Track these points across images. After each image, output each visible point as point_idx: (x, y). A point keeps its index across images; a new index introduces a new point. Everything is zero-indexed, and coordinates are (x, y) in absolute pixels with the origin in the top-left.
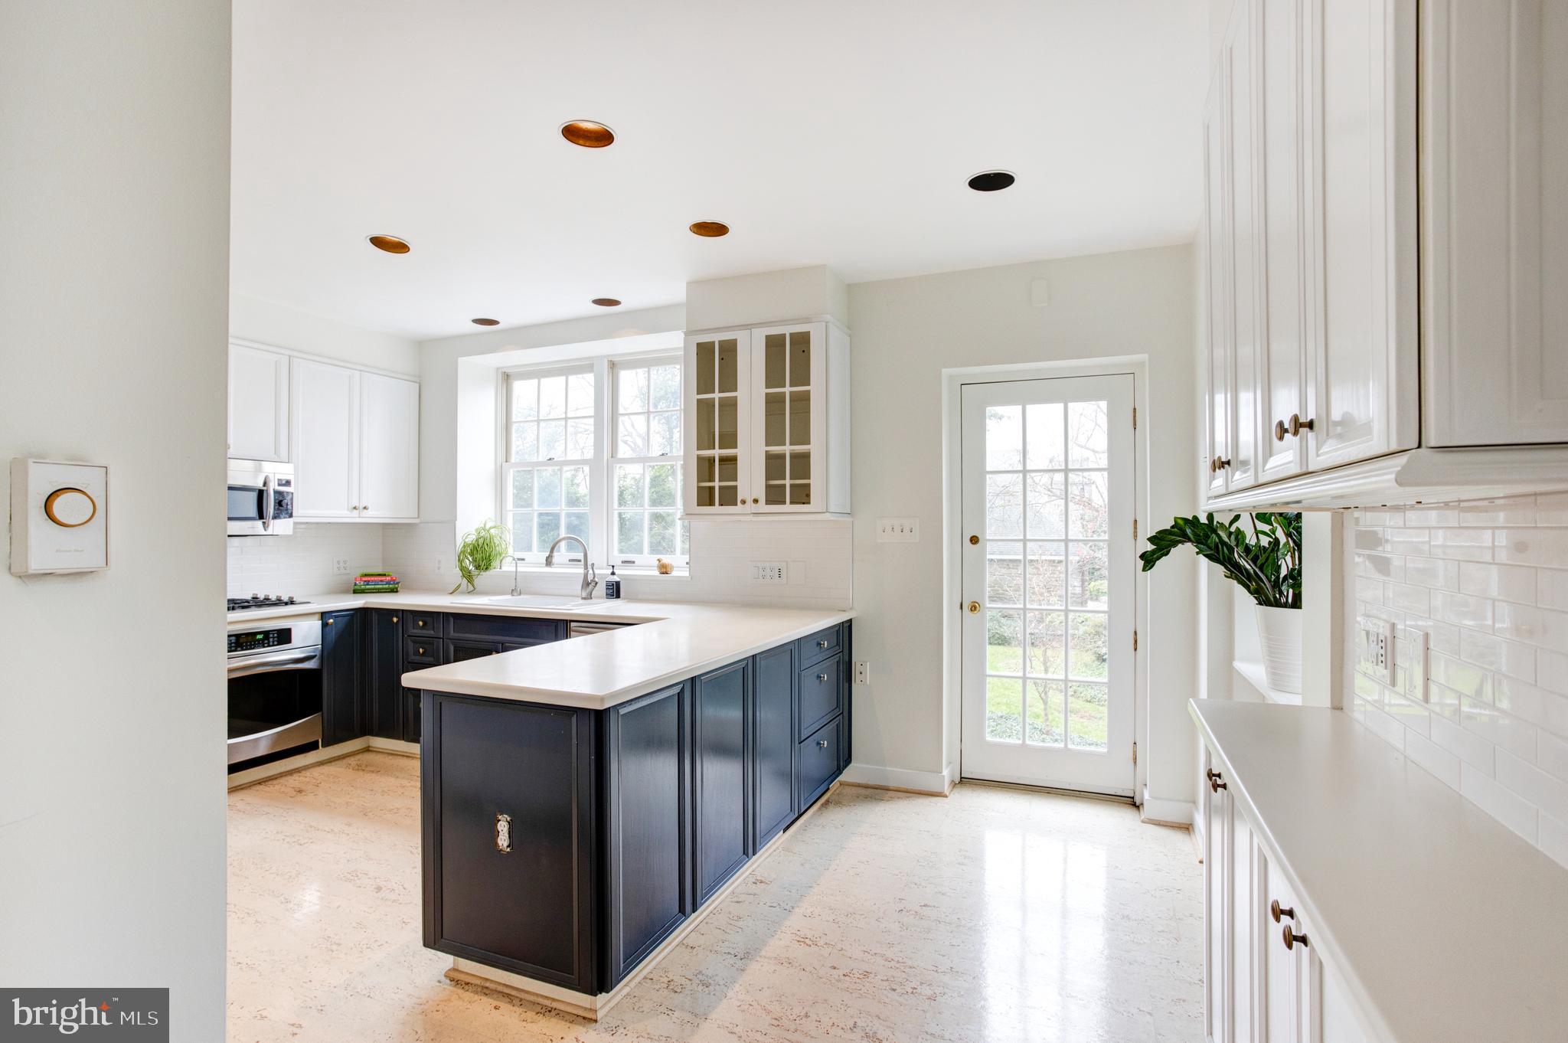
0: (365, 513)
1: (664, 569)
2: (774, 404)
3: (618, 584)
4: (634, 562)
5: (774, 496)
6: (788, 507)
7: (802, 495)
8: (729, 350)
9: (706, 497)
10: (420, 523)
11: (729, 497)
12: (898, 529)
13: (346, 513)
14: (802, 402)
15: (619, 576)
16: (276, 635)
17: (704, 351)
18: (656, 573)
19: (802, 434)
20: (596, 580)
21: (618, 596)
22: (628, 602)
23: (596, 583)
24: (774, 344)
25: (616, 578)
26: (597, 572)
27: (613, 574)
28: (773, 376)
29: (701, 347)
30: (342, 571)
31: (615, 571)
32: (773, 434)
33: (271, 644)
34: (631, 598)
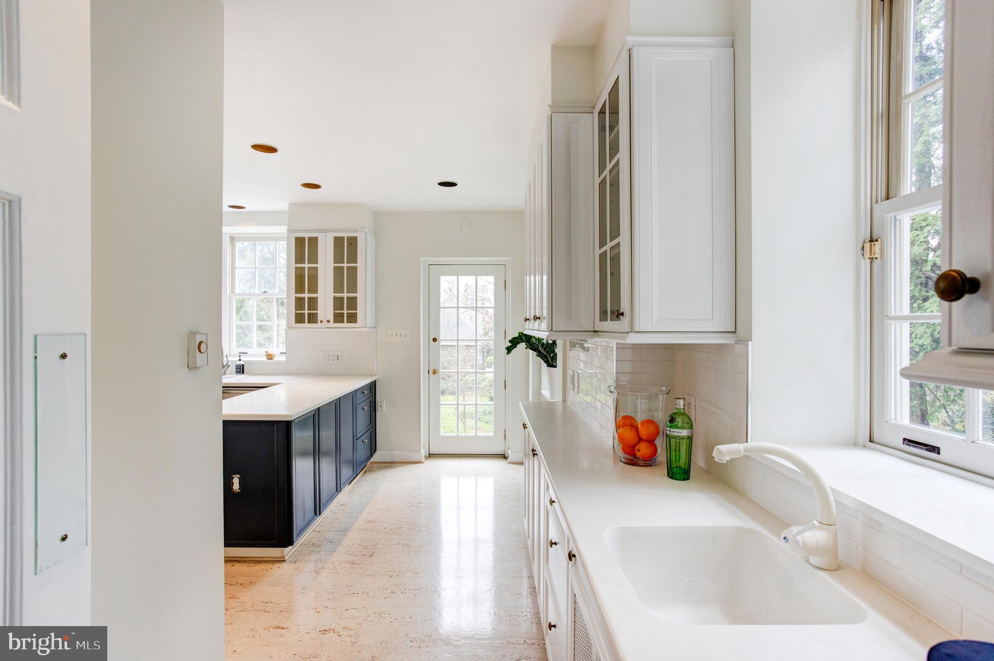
1: (270, 357)
2: (338, 271)
3: (243, 365)
4: (247, 353)
5: (338, 318)
6: (345, 324)
7: (352, 318)
8: (314, 241)
9: (299, 319)
11: (313, 319)
12: (399, 335)
14: (353, 271)
15: (243, 361)
17: (300, 241)
18: (265, 359)
19: (353, 288)
20: (229, 364)
21: (243, 373)
22: (250, 376)
23: (229, 366)
24: (338, 241)
25: (242, 363)
26: (229, 359)
27: (240, 360)
28: (338, 258)
29: (297, 239)
31: (241, 358)
32: (338, 288)
34: (252, 374)
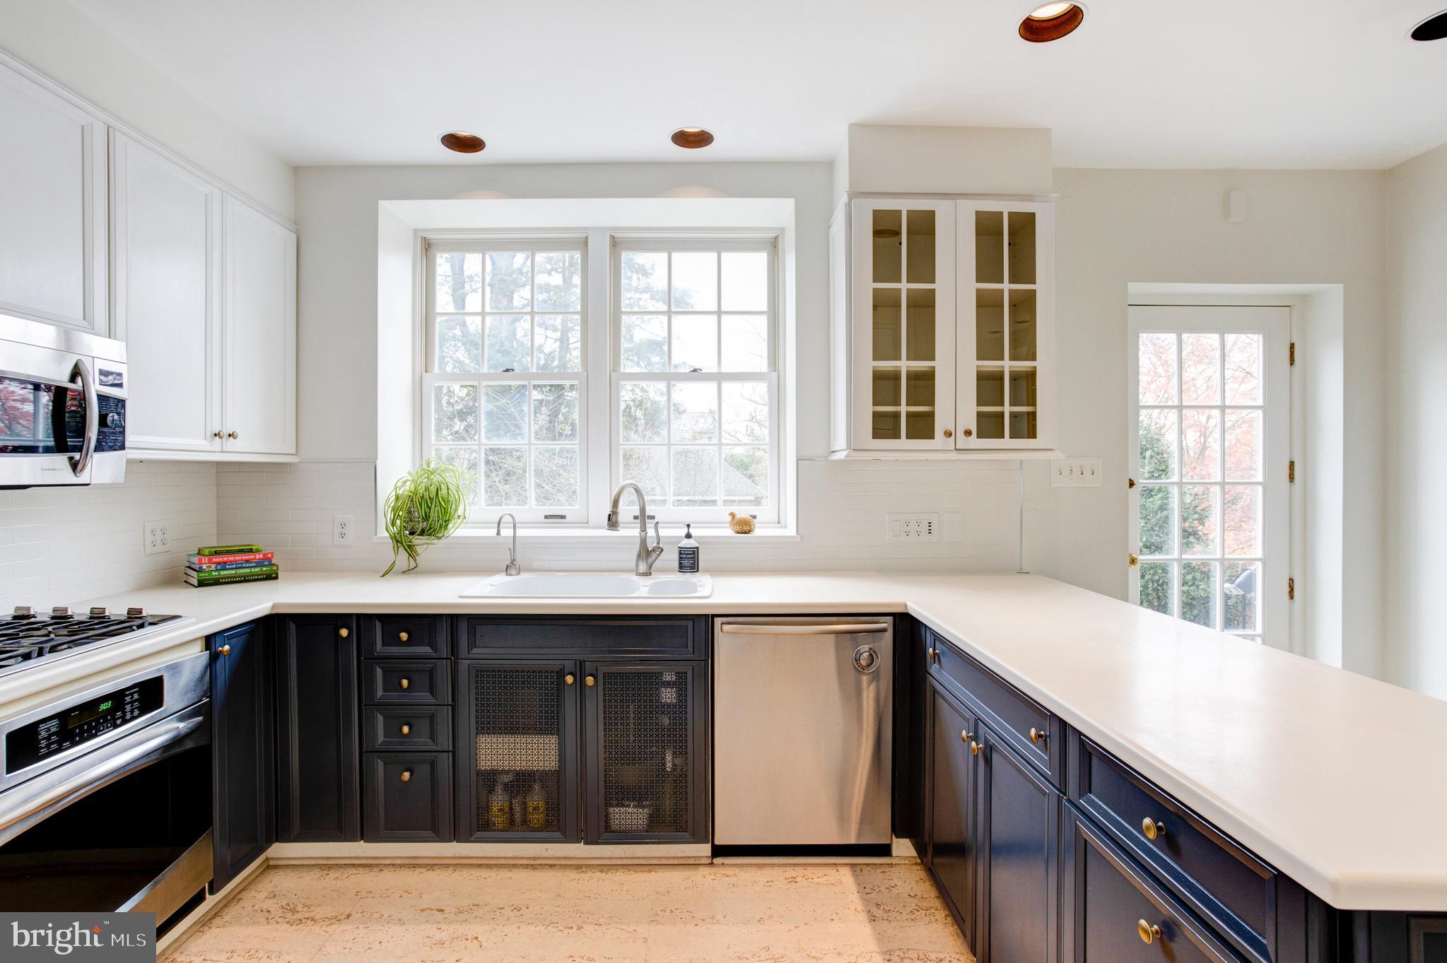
0: (231, 444)
2: (987, 306)
3: (696, 550)
5: (989, 426)
6: (1007, 442)
7: (1026, 426)
8: (924, 226)
9: (885, 427)
10: (300, 462)
11: (922, 427)
12: (1077, 471)
13: (203, 444)
14: (1024, 306)
15: (698, 538)
16: (136, 696)
17: (886, 222)
18: (729, 532)
19: (1024, 344)
20: (661, 545)
23: (663, 551)
24: (987, 227)
25: (691, 542)
26: (662, 532)
27: (688, 536)
28: (987, 268)
29: (879, 216)
30: (160, 548)
31: (691, 531)
32: (988, 345)
33: (128, 716)
34: (718, 571)
